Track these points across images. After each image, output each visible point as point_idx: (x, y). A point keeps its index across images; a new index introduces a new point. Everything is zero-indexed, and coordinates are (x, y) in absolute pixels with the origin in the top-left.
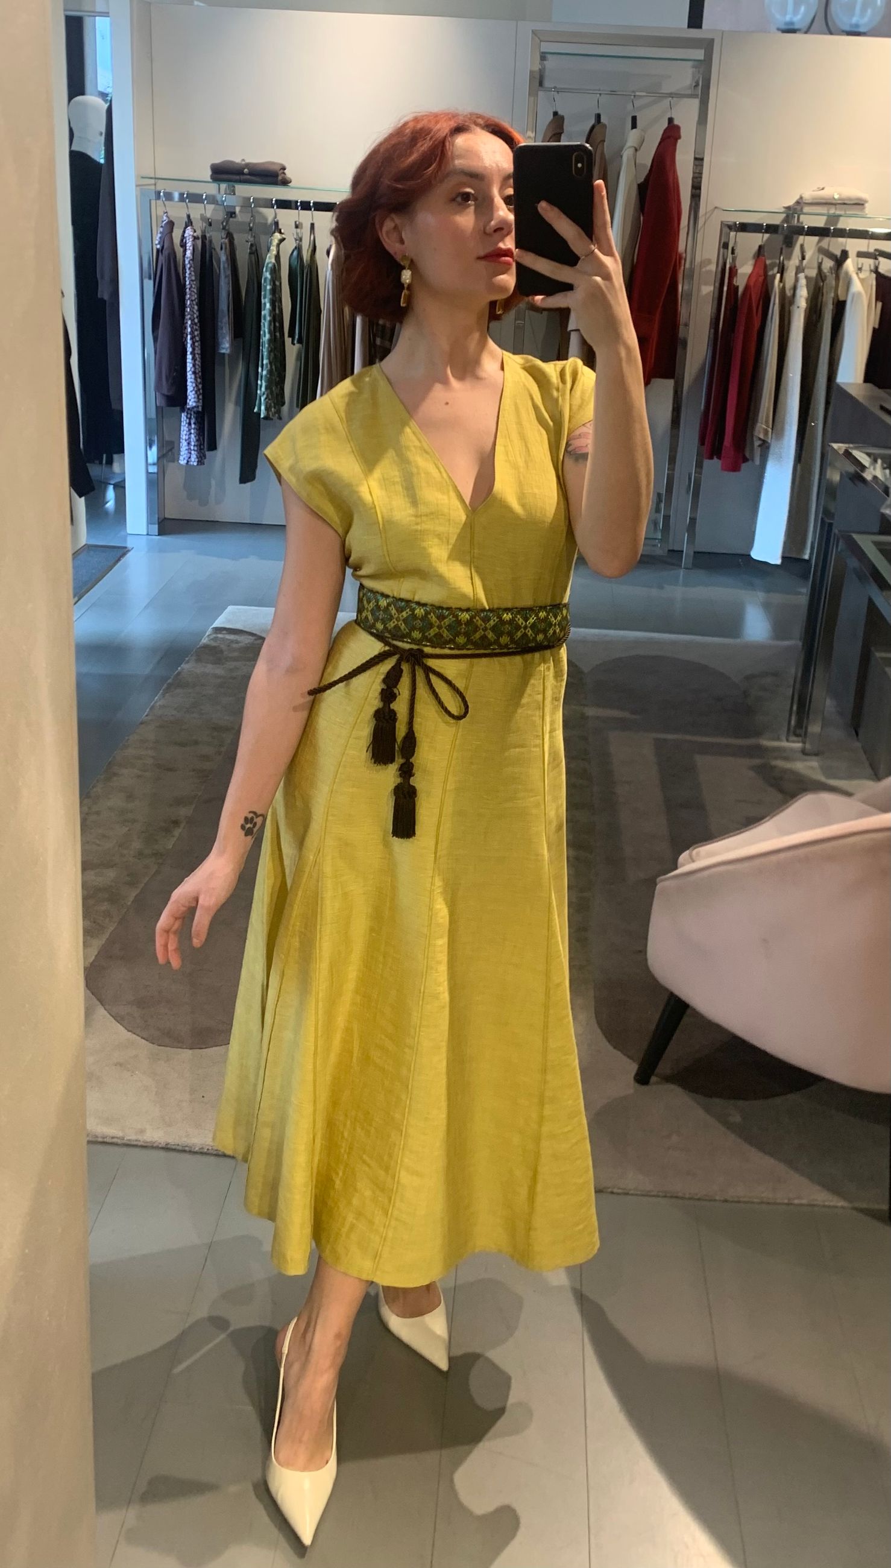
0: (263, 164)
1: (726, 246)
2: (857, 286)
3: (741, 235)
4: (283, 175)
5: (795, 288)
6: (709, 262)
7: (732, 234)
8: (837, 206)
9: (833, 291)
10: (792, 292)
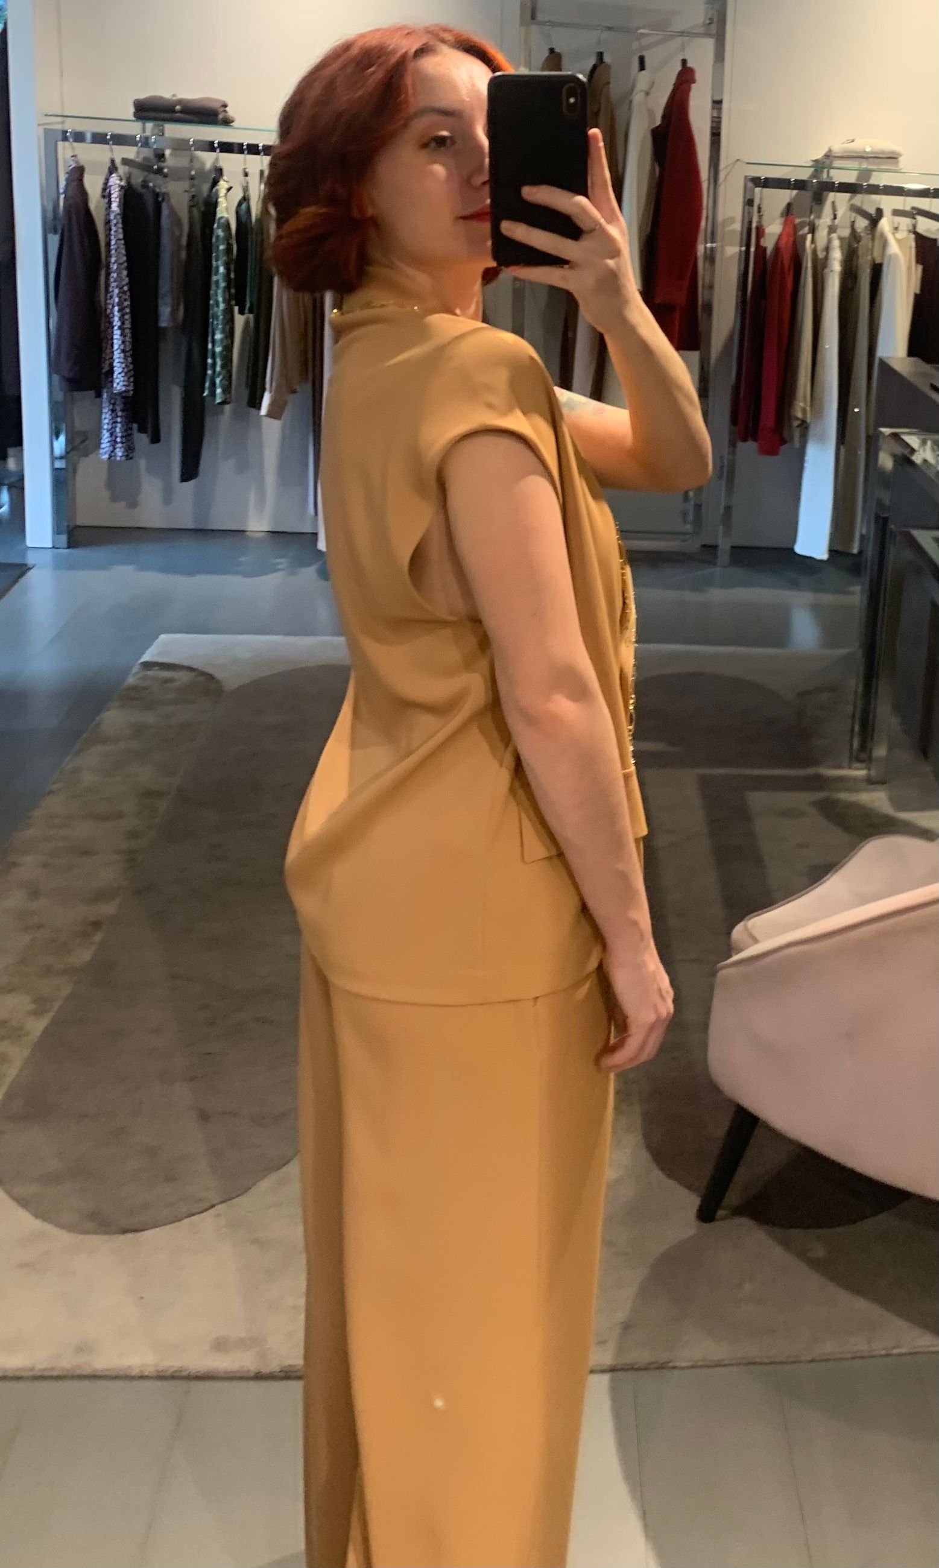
0: (197, 100)
1: (750, 203)
2: (894, 248)
3: (766, 190)
4: (223, 113)
5: (827, 249)
6: (733, 219)
7: (757, 190)
8: (870, 160)
9: (870, 252)
10: (825, 253)
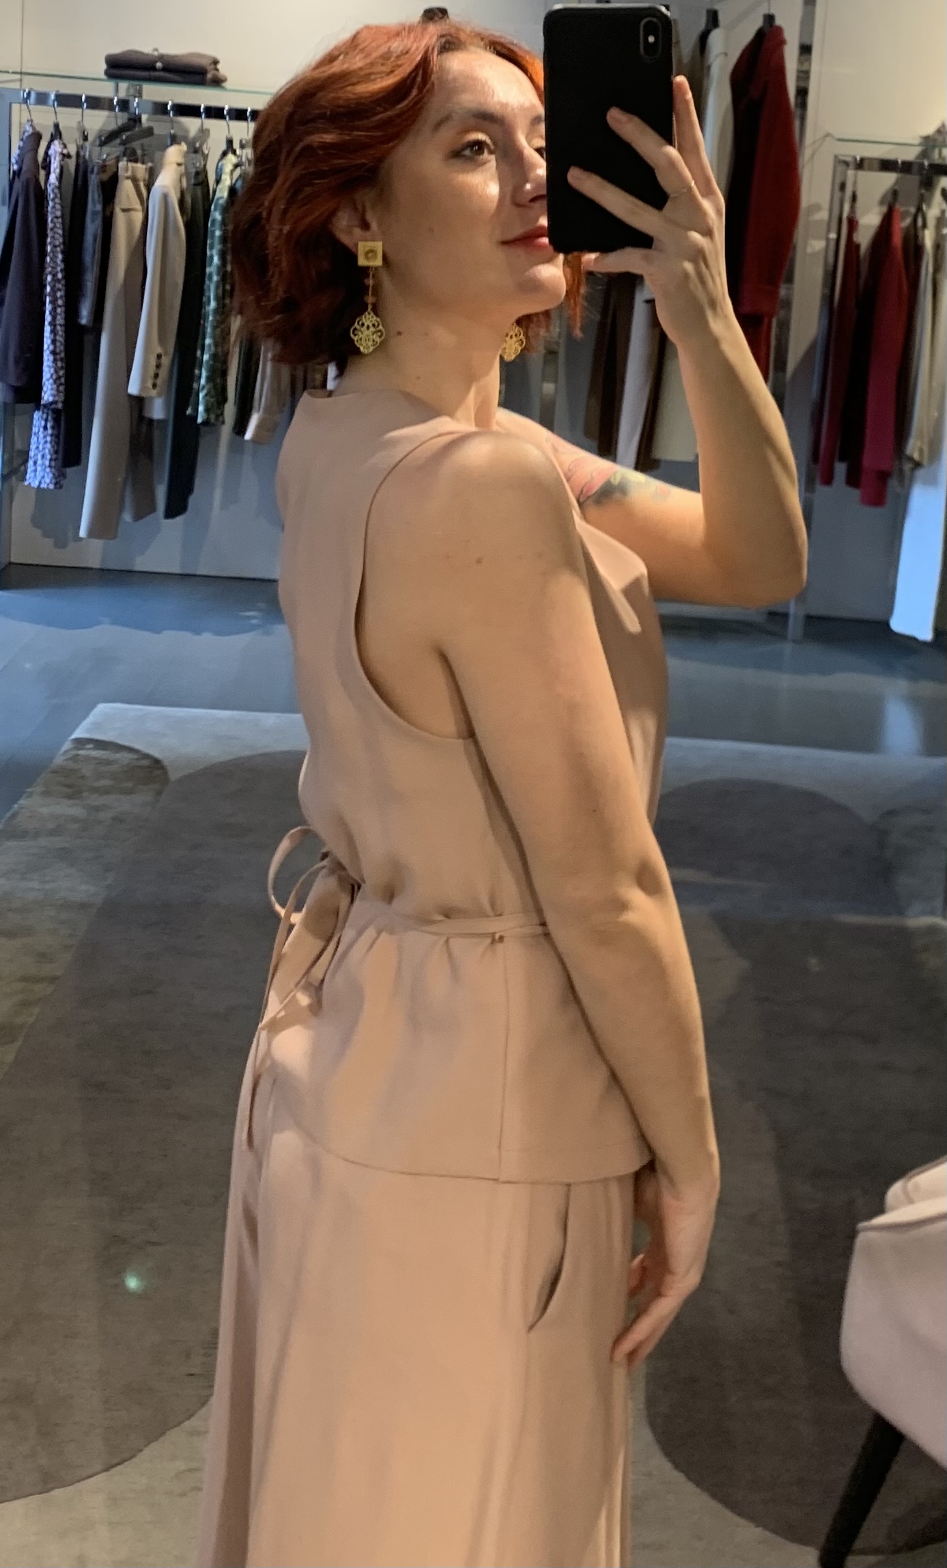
0: (182, 56)
1: (843, 187)
3: (861, 173)
4: (214, 72)
6: (817, 207)
7: (851, 173)
